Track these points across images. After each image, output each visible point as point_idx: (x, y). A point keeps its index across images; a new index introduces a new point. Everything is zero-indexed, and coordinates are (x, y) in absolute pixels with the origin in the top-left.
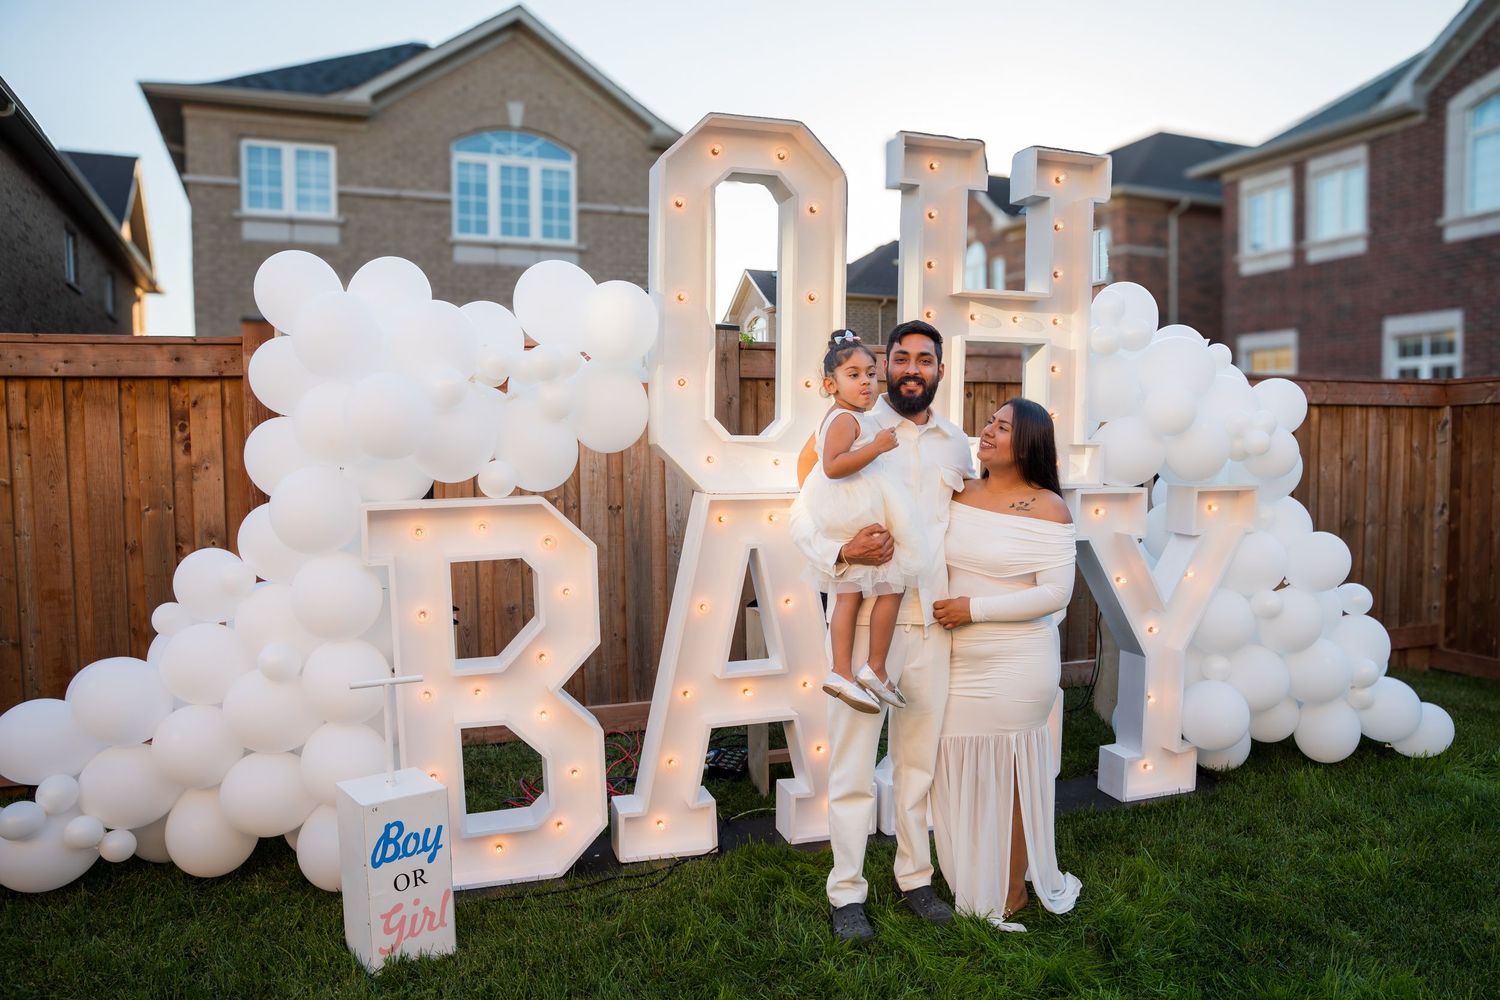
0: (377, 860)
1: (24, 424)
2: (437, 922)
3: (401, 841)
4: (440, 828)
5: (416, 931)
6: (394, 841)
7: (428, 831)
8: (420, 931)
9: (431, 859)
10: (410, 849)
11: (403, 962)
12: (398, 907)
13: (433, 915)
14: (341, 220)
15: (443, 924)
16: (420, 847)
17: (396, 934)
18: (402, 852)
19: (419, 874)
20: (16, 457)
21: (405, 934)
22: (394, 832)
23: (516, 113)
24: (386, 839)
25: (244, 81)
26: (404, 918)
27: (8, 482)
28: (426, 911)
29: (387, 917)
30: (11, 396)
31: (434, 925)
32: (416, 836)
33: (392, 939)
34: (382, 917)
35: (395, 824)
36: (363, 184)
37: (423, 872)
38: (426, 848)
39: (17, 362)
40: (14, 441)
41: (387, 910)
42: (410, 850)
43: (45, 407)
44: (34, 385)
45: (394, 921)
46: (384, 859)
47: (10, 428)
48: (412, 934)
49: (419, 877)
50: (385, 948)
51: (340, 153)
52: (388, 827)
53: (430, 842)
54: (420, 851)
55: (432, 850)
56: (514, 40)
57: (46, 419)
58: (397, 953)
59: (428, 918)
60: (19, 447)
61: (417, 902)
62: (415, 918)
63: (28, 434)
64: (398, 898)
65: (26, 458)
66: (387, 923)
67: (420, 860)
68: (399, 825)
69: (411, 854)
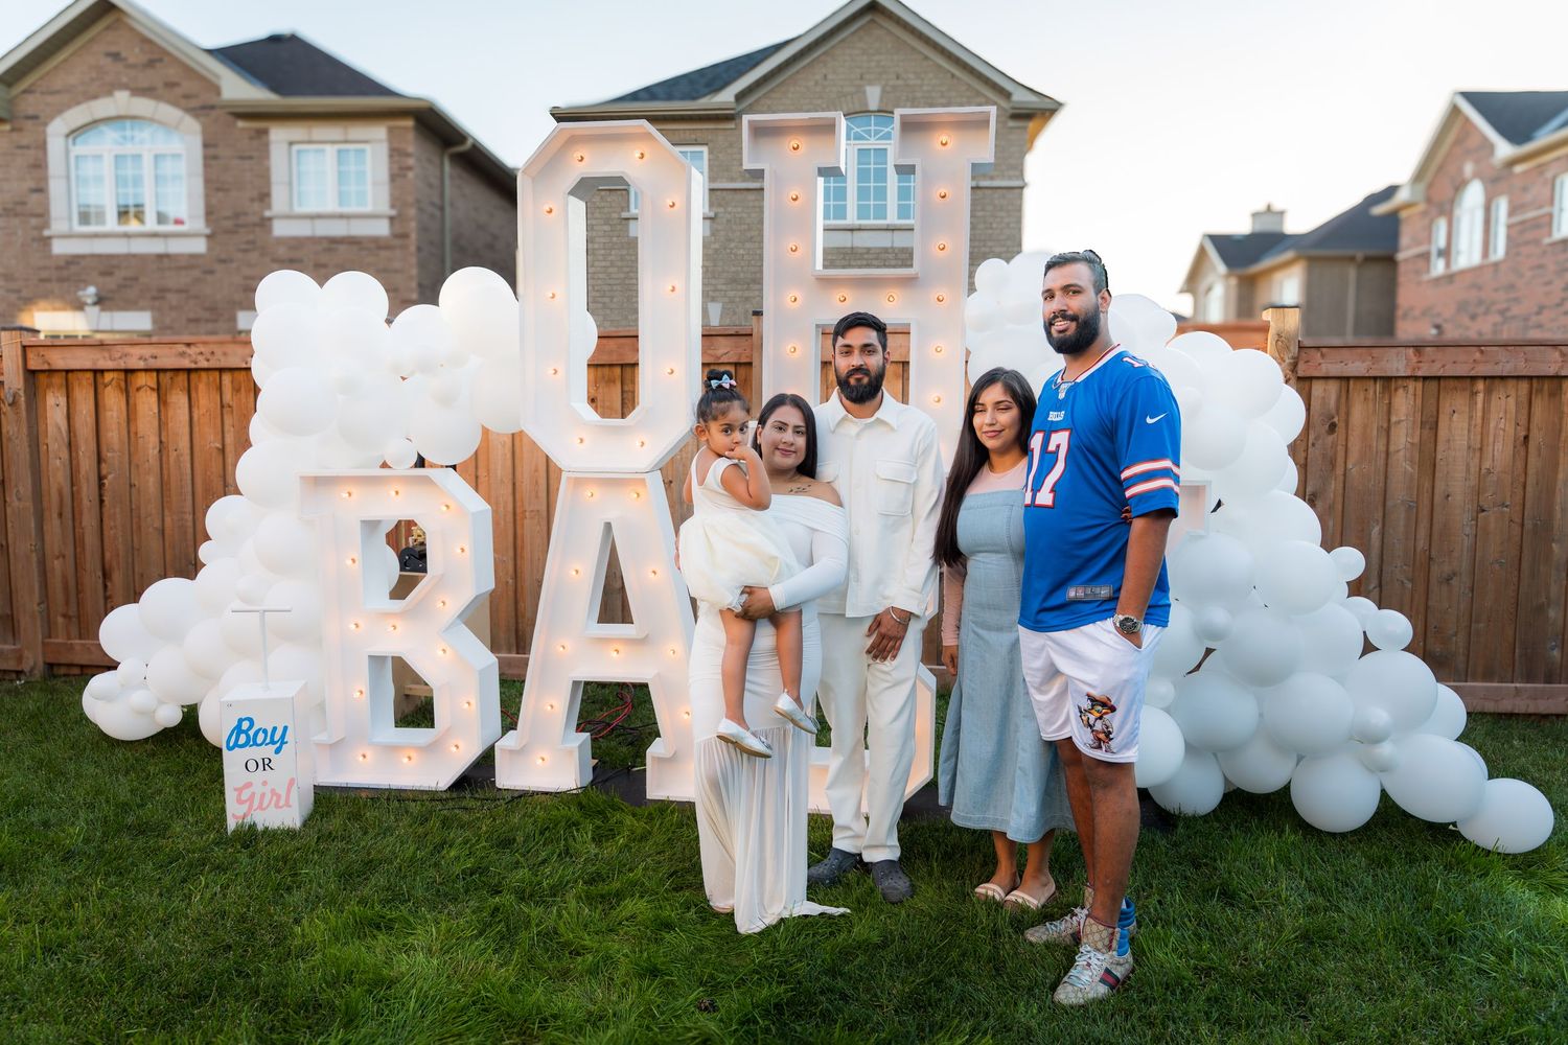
0: (231, 745)
1: (231, 403)
2: (282, 802)
3: (251, 733)
4: (286, 728)
5: (264, 806)
6: (246, 732)
7: (275, 729)
8: (268, 806)
9: (278, 751)
10: (260, 739)
11: (253, 826)
12: (248, 785)
13: (279, 797)
14: (712, 215)
15: (287, 804)
16: (268, 740)
17: (248, 803)
18: (252, 742)
19: (267, 761)
20: (227, 427)
21: (255, 806)
22: (245, 725)
23: (874, 96)
24: (238, 729)
25: (634, 96)
26: (253, 795)
27: (219, 446)
28: (273, 791)
29: (240, 791)
30: (223, 382)
31: (281, 804)
32: (265, 731)
33: (244, 809)
34: (235, 790)
35: (245, 719)
36: (732, 180)
37: (270, 761)
38: (273, 742)
39: (223, 359)
40: (225, 417)
41: (240, 785)
42: (259, 742)
43: (243, 389)
44: (236, 374)
45: (245, 795)
46: (236, 745)
47: (222, 407)
48: (260, 807)
49: (266, 764)
50: (238, 814)
51: (710, 152)
52: (241, 721)
53: (276, 739)
54: (267, 744)
55: (278, 745)
56: (872, 21)
57: (244, 400)
58: (248, 820)
59: (275, 798)
60: (228, 421)
61: (265, 783)
62: (263, 796)
63: (232, 412)
64: (246, 777)
65: (232, 429)
66: (240, 795)
67: (268, 751)
68: (250, 720)
69: (261, 745)
